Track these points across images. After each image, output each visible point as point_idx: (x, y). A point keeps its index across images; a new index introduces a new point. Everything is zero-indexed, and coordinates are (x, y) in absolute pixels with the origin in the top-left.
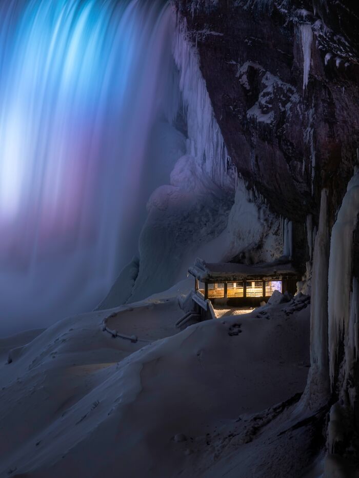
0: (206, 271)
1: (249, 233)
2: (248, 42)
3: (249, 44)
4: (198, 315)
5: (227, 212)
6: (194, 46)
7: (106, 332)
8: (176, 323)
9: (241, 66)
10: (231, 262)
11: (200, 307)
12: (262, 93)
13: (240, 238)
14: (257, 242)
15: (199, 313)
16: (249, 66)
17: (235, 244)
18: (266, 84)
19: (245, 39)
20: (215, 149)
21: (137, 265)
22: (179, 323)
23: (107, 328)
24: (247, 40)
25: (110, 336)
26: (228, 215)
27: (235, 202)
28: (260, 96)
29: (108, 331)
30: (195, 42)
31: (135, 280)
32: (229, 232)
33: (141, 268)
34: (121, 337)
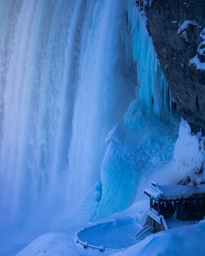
0: (159, 191)
1: (192, 160)
2: (187, 4)
3: (187, 6)
4: (154, 228)
5: (172, 144)
6: (142, 9)
7: (79, 243)
8: (135, 235)
9: (182, 24)
10: (179, 184)
11: (155, 221)
12: (200, 46)
13: (185, 165)
14: (199, 167)
15: (154, 226)
16: (188, 24)
17: (181, 169)
18: (203, 38)
19: (184, 2)
20: (161, 93)
21: (100, 189)
22: (138, 235)
23: (80, 241)
24: (185, 3)
25: (83, 246)
26: (173, 147)
27: (179, 136)
28: (198, 48)
29: (80, 243)
30: (143, 6)
31: (99, 202)
32: (175, 161)
33: (103, 192)
34: (91, 247)
